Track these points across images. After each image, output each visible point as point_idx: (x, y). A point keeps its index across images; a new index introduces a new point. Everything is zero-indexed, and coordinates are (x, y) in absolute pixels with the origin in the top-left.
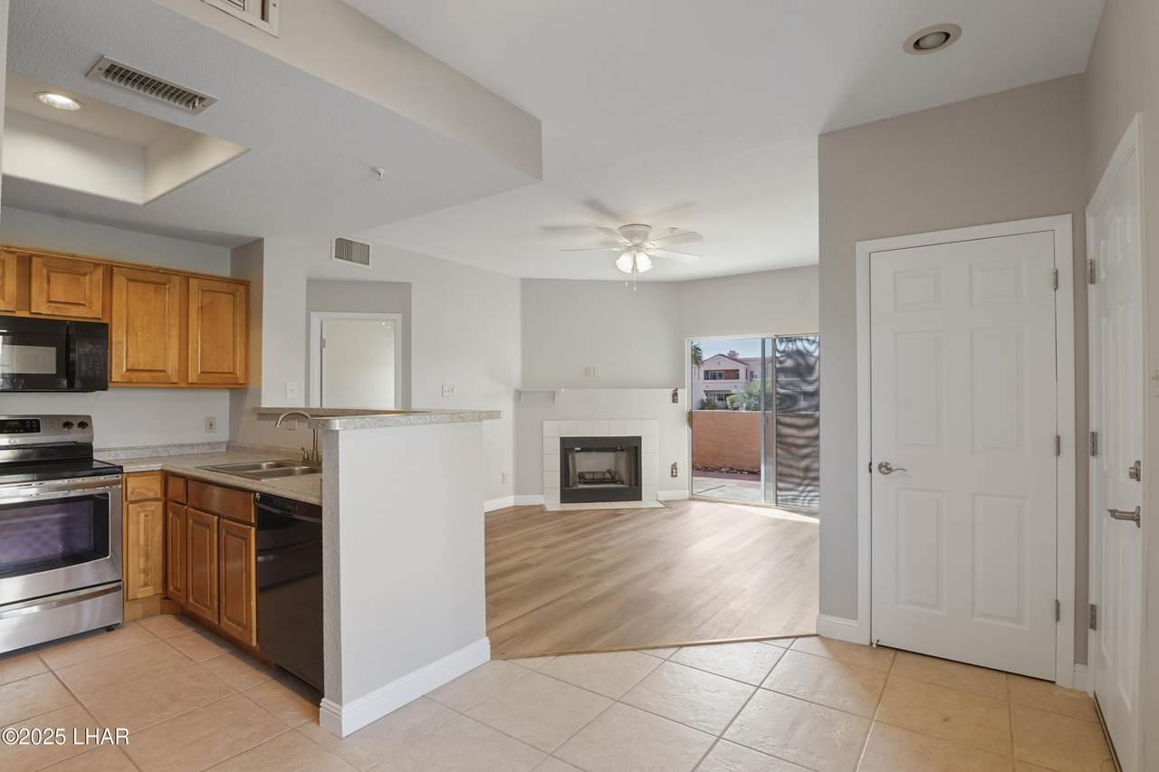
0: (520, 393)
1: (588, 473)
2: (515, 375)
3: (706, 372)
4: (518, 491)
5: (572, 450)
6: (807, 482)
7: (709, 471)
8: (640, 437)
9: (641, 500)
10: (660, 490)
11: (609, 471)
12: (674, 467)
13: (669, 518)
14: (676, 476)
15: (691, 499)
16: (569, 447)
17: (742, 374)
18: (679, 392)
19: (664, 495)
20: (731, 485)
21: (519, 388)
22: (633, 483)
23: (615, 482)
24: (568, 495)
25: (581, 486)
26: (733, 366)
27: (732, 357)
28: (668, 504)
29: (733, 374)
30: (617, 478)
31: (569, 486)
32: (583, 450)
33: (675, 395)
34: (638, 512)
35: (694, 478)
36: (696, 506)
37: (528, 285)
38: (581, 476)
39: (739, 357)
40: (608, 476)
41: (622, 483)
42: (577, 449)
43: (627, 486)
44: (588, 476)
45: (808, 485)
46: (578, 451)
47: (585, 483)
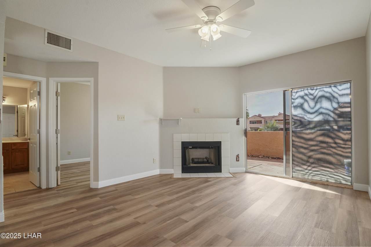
0: (162, 119)
1: (196, 158)
2: (160, 112)
3: (250, 121)
4: (162, 167)
5: (187, 148)
6: (308, 164)
7: (254, 157)
8: (221, 142)
9: (221, 172)
10: (231, 167)
11: (206, 158)
12: (238, 156)
13: (235, 184)
14: (239, 161)
15: (247, 172)
16: (186, 146)
17: (263, 122)
18: (240, 119)
19: (232, 170)
20: (265, 165)
21: (162, 117)
22: (217, 164)
23: (209, 163)
24: (186, 169)
25: (192, 165)
26: (259, 119)
27: (259, 116)
28: (234, 175)
29: (260, 122)
30: (210, 161)
31: (186, 165)
32: (193, 148)
33: (238, 121)
34: (219, 179)
35: (248, 160)
36: (249, 176)
37: (166, 70)
38: (193, 159)
39: (262, 116)
40: (205, 160)
41: (212, 164)
42: (190, 147)
43: (214, 165)
44: (196, 160)
45: (309, 166)
46: (190, 148)
47: (195, 163)
